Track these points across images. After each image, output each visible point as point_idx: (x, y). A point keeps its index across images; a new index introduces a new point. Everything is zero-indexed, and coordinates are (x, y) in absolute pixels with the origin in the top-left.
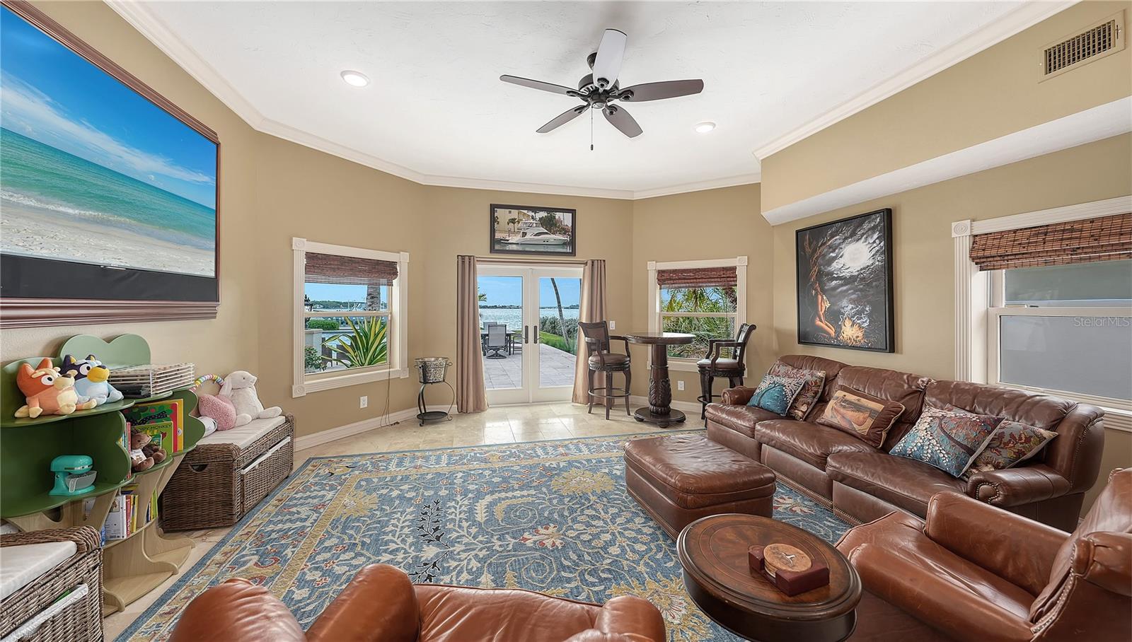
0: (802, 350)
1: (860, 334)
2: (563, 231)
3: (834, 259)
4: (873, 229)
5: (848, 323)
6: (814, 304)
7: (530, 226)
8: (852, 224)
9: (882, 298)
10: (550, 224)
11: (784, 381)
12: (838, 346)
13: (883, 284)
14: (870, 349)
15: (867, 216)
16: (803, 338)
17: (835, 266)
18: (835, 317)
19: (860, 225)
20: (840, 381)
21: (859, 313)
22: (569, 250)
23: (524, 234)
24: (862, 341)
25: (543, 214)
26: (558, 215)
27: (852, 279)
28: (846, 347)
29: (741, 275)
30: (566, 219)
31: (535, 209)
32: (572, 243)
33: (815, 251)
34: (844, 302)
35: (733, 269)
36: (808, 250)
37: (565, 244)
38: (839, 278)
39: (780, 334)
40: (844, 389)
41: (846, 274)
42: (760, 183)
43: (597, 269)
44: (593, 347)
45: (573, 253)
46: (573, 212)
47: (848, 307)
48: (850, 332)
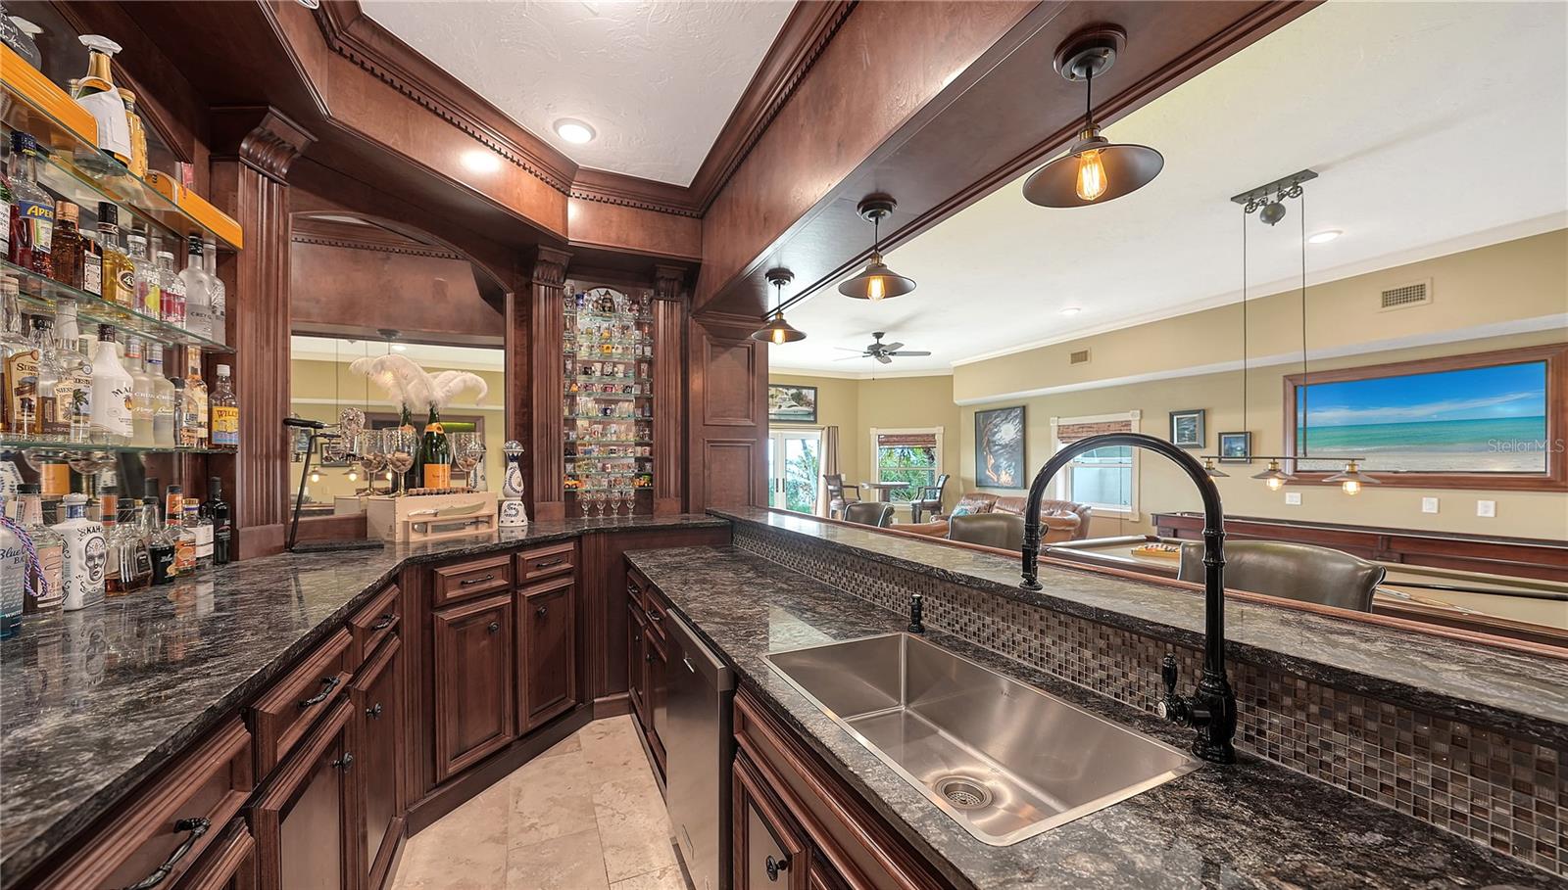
0: (977, 490)
1: (1010, 479)
2: (808, 404)
3: (997, 432)
4: (1016, 417)
5: (1004, 472)
6: (986, 462)
7: (784, 400)
8: (1005, 411)
9: (1020, 458)
10: (798, 398)
11: (967, 508)
12: (998, 487)
13: (1021, 449)
14: (1014, 488)
15: (1013, 408)
16: (979, 484)
17: (997, 437)
18: (996, 468)
19: (1010, 414)
20: (996, 505)
21: (1010, 466)
22: (812, 418)
23: (780, 406)
24: (1011, 484)
25: (794, 391)
26: (804, 391)
27: (1004, 446)
28: (1002, 487)
29: (939, 438)
30: (810, 395)
31: (788, 387)
32: (815, 413)
33: (986, 427)
34: (1002, 460)
35: (934, 435)
36: (982, 426)
37: (809, 414)
38: (999, 445)
39: (965, 481)
40: (998, 508)
41: (1002, 442)
42: (952, 376)
43: (832, 434)
44: (835, 493)
45: (815, 421)
46: (815, 389)
47: (1004, 464)
48: (1005, 478)
